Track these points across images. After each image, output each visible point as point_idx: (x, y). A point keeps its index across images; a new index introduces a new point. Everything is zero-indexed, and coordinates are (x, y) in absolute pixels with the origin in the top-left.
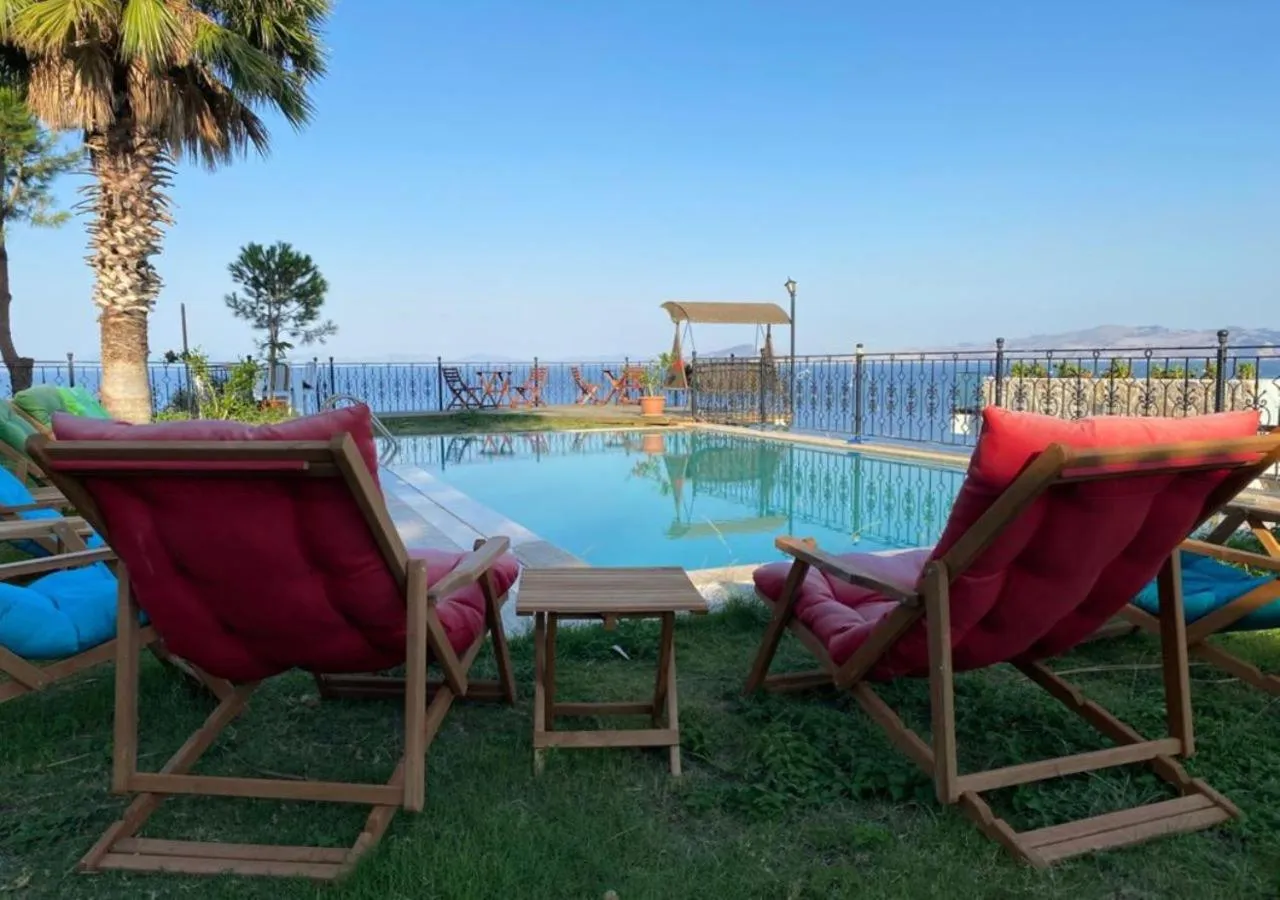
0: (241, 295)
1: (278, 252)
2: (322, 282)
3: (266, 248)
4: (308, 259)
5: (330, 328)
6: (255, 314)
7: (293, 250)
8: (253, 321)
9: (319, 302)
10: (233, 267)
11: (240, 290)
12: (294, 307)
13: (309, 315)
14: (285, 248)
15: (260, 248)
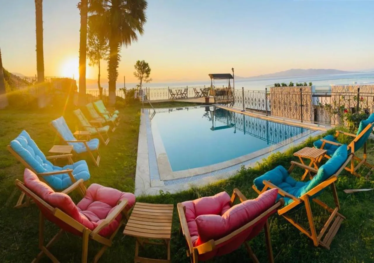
0: (137, 72)
1: (143, 62)
2: (150, 69)
3: (141, 61)
4: (148, 64)
5: (151, 80)
6: (138, 76)
7: (145, 62)
8: (138, 78)
9: (149, 74)
10: (135, 66)
11: (136, 71)
12: (145, 75)
13: (148, 76)
14: (144, 61)
15: (140, 61)
